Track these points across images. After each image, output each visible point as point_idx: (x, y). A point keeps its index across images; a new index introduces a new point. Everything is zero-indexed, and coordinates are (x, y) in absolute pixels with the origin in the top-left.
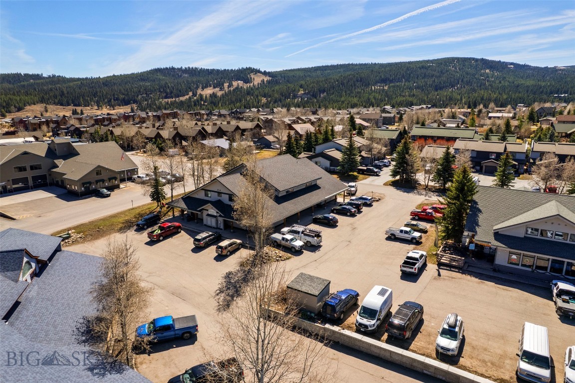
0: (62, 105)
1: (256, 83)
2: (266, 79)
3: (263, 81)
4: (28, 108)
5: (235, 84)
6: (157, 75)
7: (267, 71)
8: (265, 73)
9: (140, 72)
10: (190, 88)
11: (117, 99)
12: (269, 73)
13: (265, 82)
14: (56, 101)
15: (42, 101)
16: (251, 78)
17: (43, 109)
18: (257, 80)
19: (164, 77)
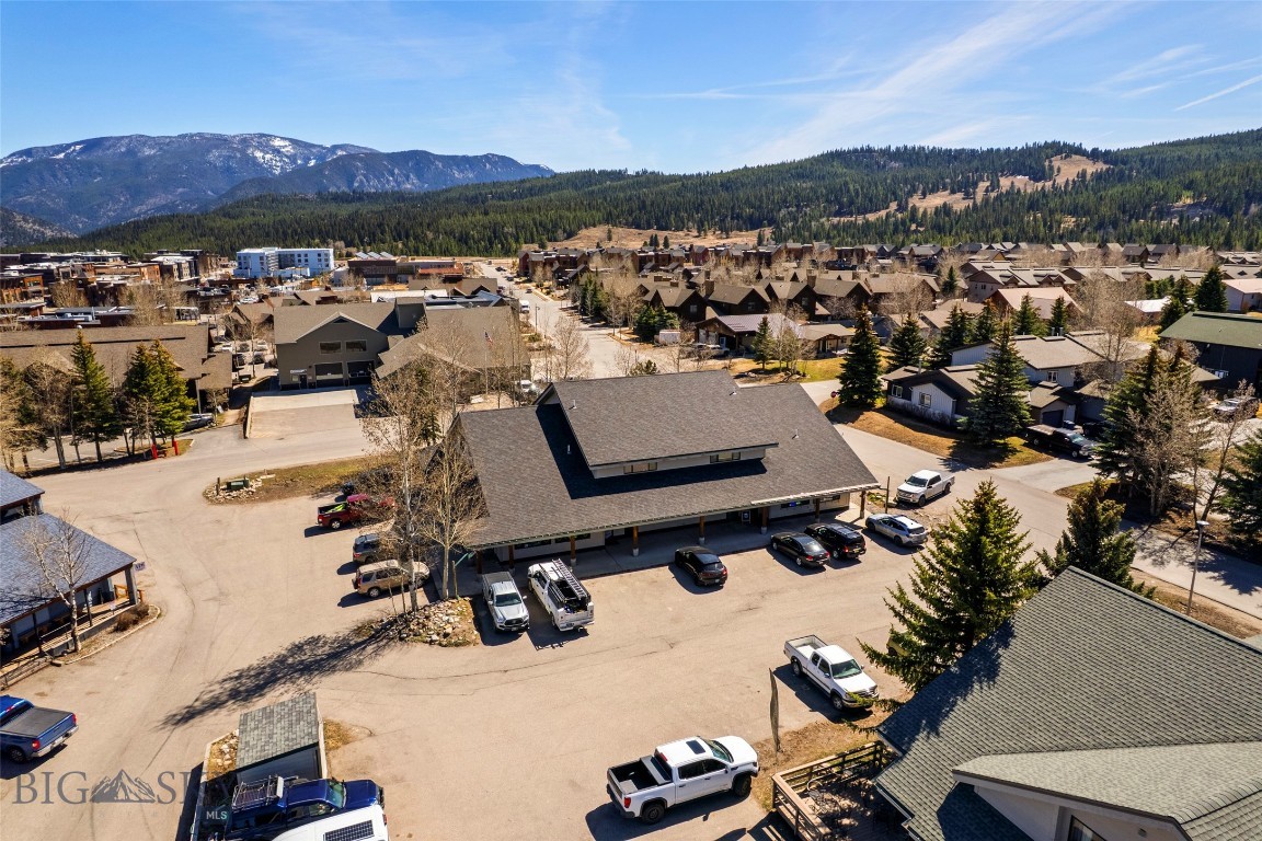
0: (638, 227)
1: (1061, 181)
2: (1091, 168)
3: (1083, 175)
4: (584, 232)
5: (1005, 183)
6: (832, 166)
7: (1102, 148)
8: (1095, 155)
9: (797, 159)
10: (894, 193)
11: (738, 217)
12: (1108, 153)
13: (1088, 177)
14: (630, 219)
15: (609, 219)
16: (1051, 168)
17: (604, 235)
18: (1067, 172)
19: (845, 170)
